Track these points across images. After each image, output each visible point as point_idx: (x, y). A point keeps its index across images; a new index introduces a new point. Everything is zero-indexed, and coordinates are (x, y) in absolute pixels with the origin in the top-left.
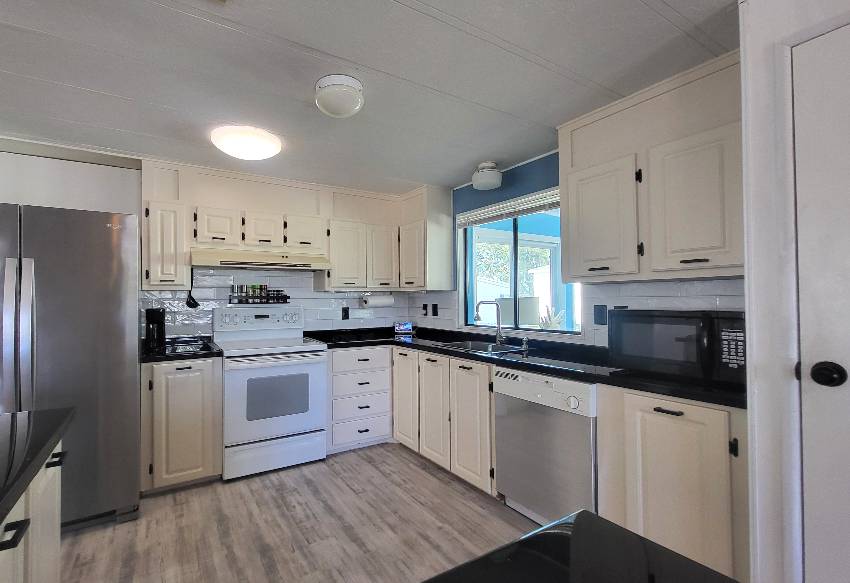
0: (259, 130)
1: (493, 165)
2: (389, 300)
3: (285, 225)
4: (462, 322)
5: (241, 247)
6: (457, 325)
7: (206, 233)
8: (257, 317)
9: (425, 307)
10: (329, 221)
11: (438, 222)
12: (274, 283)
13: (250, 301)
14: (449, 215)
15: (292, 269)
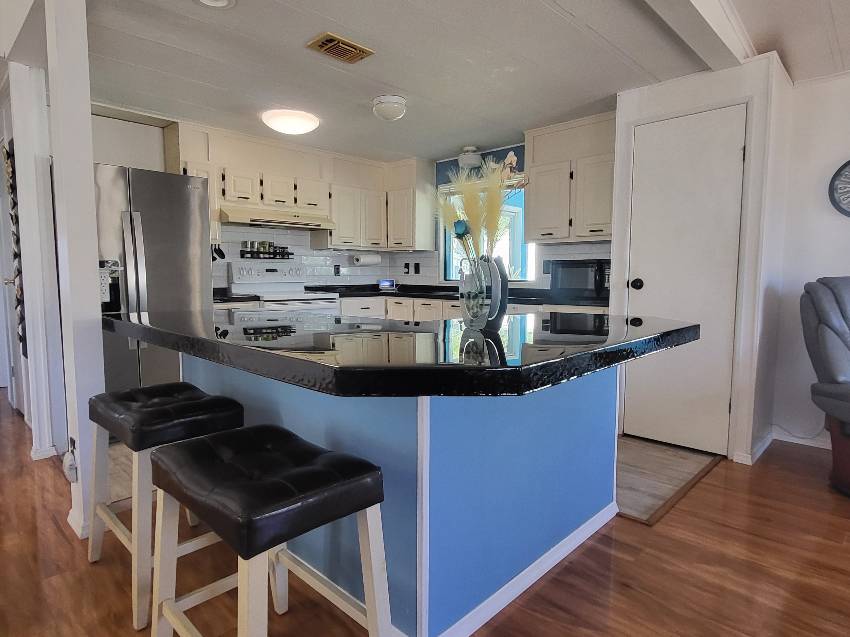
0: (309, 115)
1: (474, 149)
2: (377, 259)
3: (295, 187)
4: (442, 277)
5: (261, 206)
6: (437, 280)
7: (233, 193)
8: (267, 271)
9: (407, 266)
10: (330, 185)
11: (424, 191)
12: (280, 239)
13: (262, 256)
14: (432, 184)
15: (293, 228)
